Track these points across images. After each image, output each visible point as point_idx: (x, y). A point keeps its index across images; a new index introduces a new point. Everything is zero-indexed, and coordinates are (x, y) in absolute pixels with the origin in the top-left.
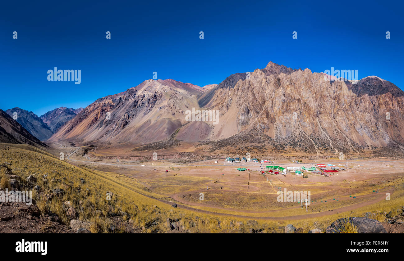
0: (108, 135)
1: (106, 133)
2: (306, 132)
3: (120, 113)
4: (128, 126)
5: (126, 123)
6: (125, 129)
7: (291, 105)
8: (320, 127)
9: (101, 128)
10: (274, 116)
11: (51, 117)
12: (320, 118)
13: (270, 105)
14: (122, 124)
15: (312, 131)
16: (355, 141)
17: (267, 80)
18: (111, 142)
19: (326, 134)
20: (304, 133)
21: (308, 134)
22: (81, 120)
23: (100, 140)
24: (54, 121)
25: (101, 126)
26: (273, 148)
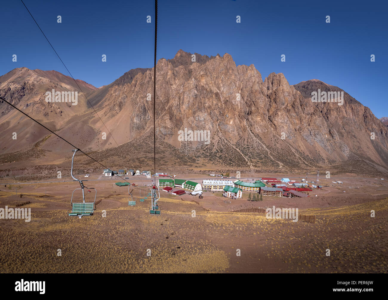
2: (228, 139)
7: (206, 101)
8: (250, 132)
10: (181, 118)
12: (250, 120)
13: (176, 102)
15: (238, 138)
16: (304, 153)
17: (175, 72)
19: (260, 142)
20: (225, 140)
21: (231, 142)
26: (177, 161)
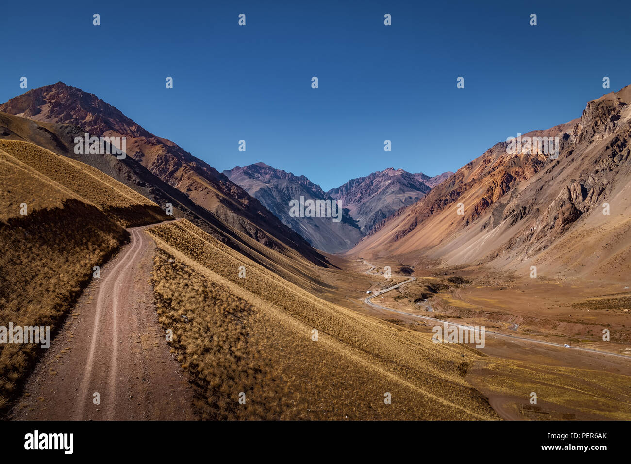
0: (514, 253)
1: (510, 246)
3: (558, 183)
4: (579, 226)
5: (576, 215)
6: (568, 235)
9: (494, 227)
11: (359, 195)
14: (560, 216)
18: (516, 274)
22: (441, 204)
23: (487, 265)
24: (368, 204)
25: (496, 224)
